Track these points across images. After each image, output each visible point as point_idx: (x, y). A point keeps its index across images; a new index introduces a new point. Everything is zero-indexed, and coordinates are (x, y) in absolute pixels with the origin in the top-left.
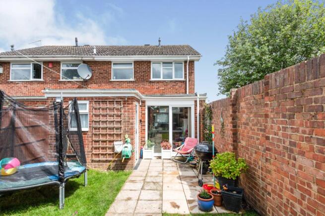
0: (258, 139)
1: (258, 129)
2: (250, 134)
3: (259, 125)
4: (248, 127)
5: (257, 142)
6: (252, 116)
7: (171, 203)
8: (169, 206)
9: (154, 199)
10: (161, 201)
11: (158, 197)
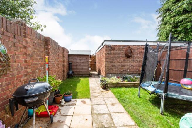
0: (39, 64)
1: (40, 58)
2: (35, 62)
3: (40, 56)
4: (33, 58)
5: (39, 65)
6: (36, 50)
7: (86, 103)
8: (87, 102)
9: (97, 105)
10: (92, 104)
11: (94, 107)
